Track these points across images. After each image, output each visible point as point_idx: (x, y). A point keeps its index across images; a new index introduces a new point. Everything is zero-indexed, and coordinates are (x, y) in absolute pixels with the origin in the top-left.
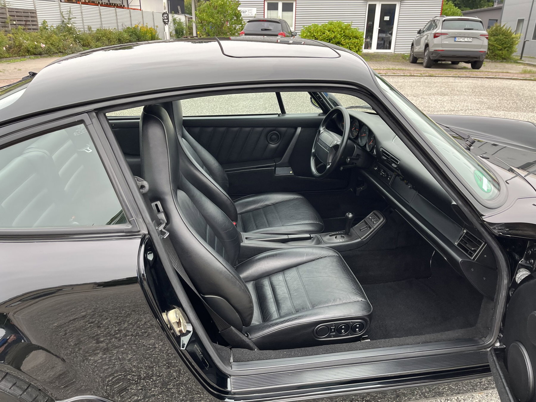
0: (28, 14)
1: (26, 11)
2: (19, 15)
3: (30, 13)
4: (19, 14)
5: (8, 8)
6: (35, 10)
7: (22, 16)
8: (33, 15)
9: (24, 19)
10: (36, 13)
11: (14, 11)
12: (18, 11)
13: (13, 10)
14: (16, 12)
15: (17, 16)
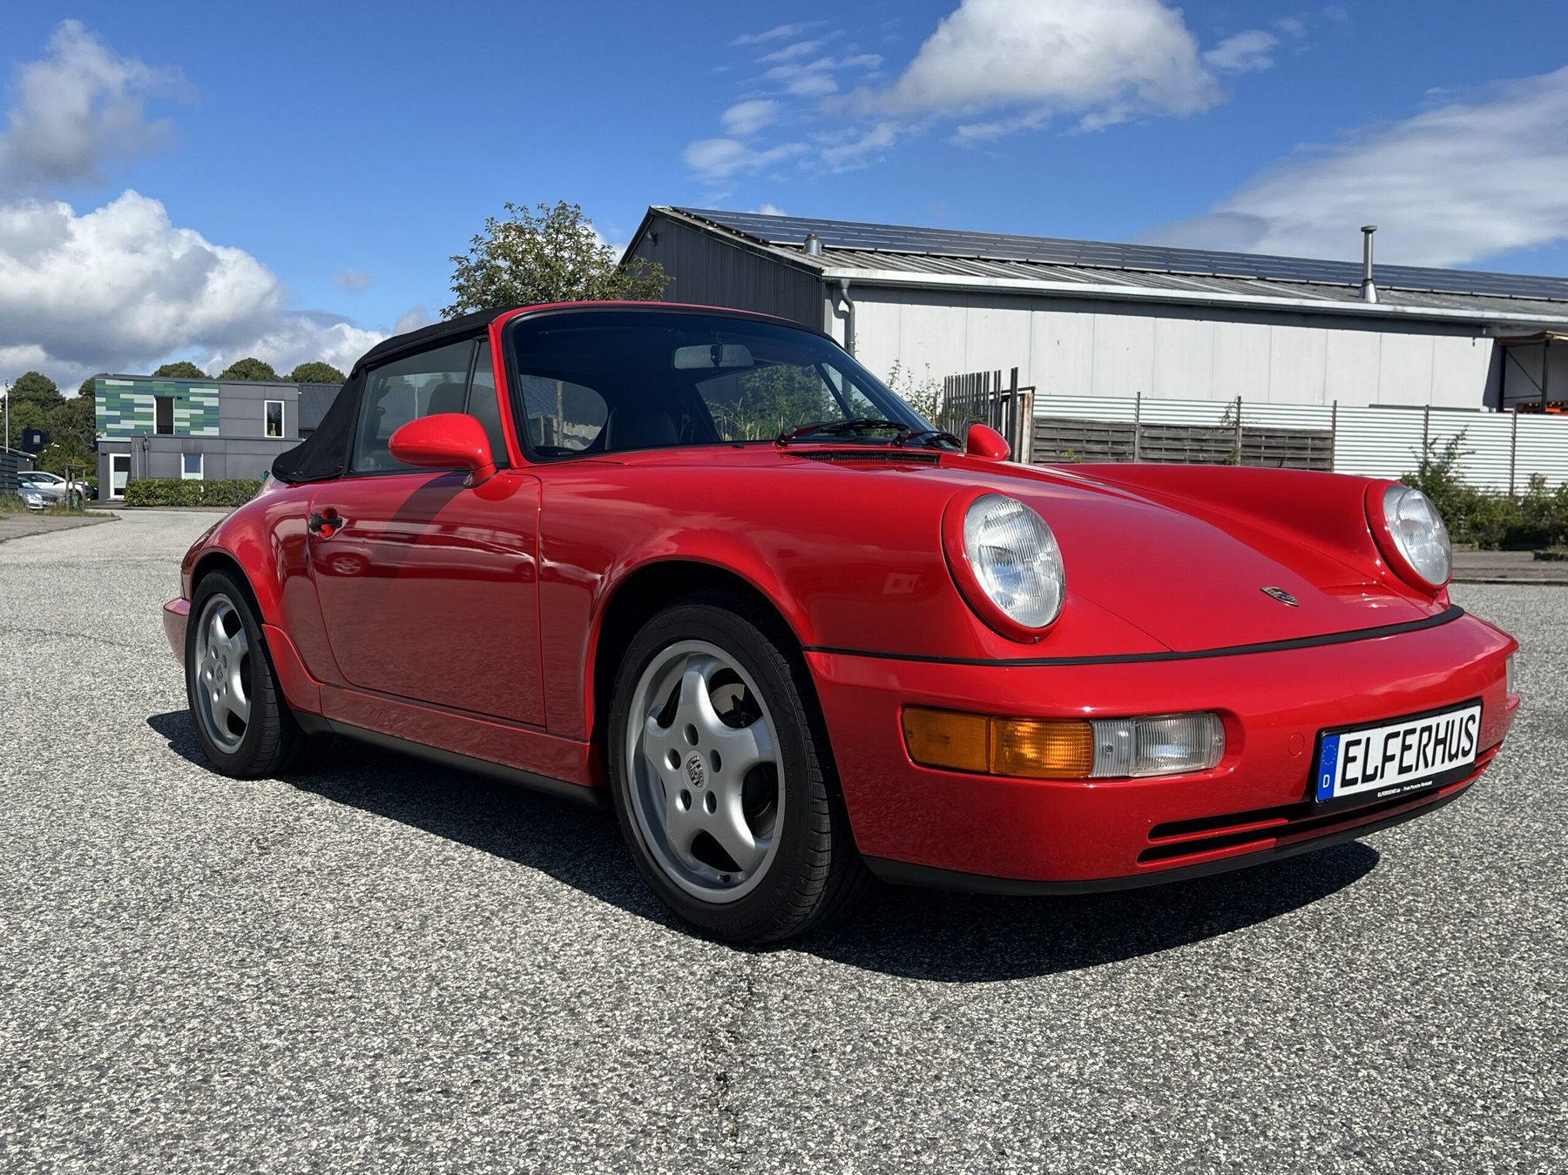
0: (1305, 441)
1: (1298, 435)
2: (1274, 444)
3: (1313, 439)
4: (1273, 442)
5: (1244, 429)
6: (1333, 432)
7: (1283, 448)
8: (1318, 443)
9: (1289, 454)
10: (1333, 439)
11: (1261, 436)
12: (1271, 434)
13: (1257, 434)
14: (1266, 437)
15: (1266, 447)
